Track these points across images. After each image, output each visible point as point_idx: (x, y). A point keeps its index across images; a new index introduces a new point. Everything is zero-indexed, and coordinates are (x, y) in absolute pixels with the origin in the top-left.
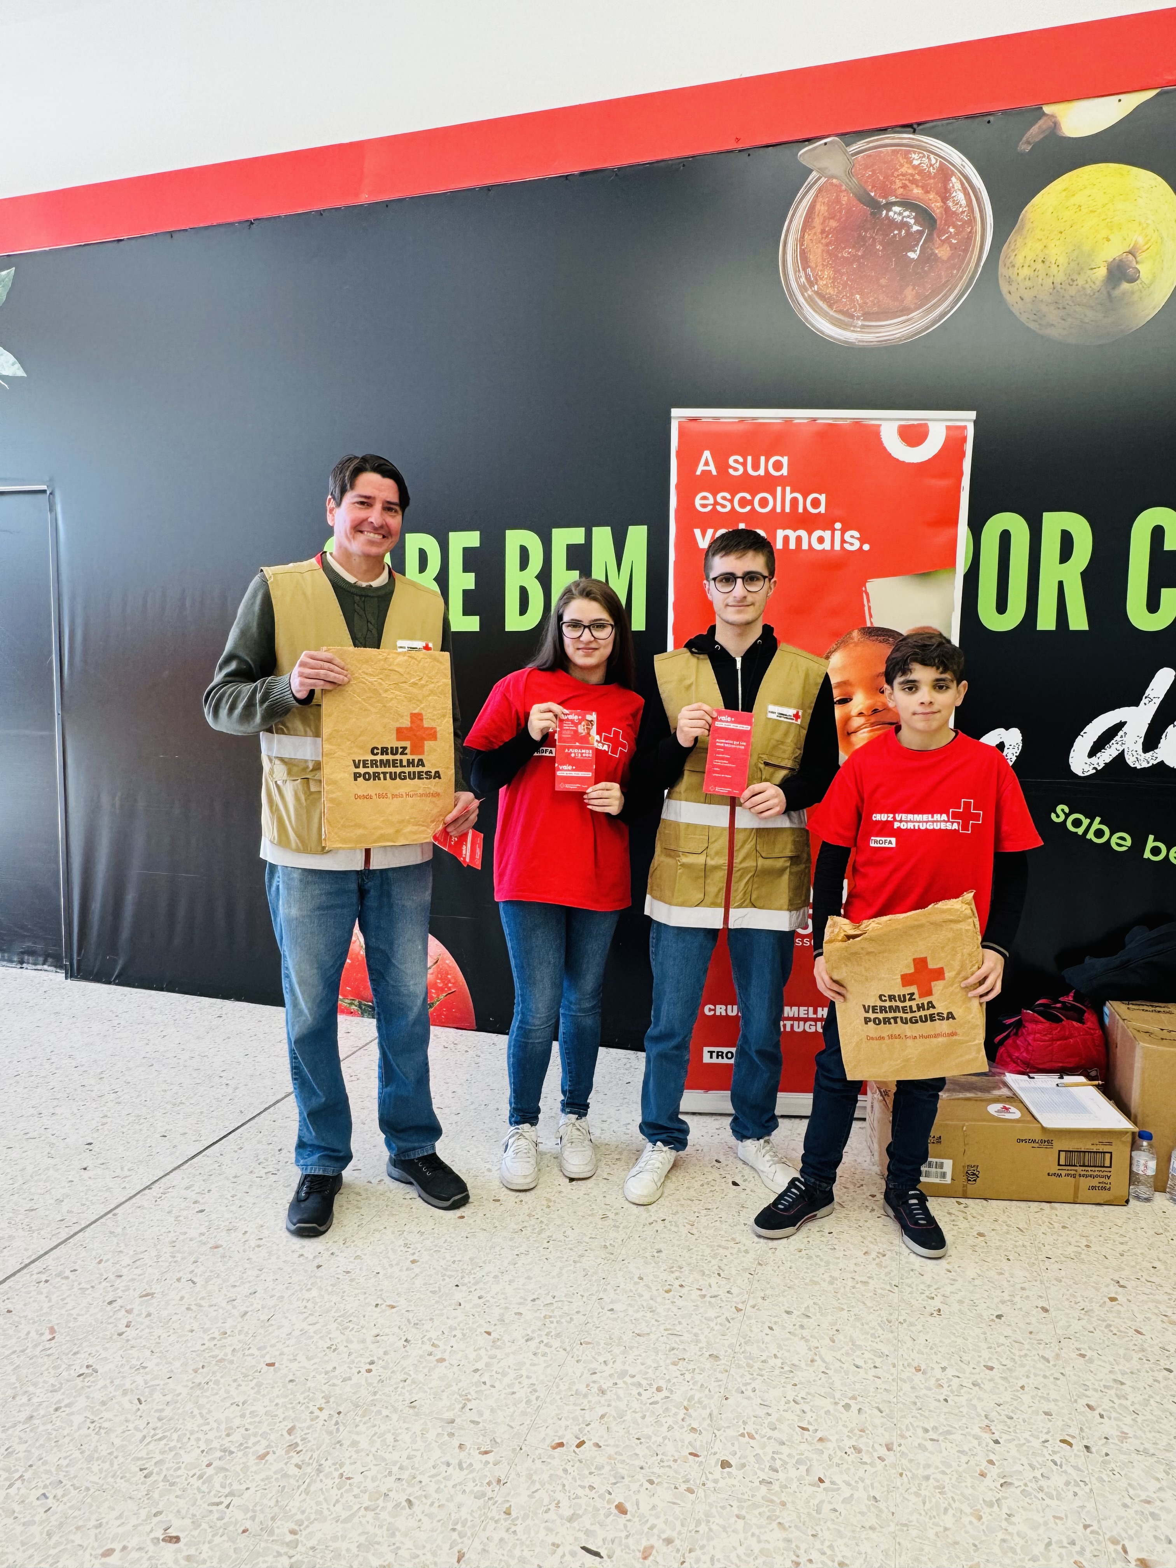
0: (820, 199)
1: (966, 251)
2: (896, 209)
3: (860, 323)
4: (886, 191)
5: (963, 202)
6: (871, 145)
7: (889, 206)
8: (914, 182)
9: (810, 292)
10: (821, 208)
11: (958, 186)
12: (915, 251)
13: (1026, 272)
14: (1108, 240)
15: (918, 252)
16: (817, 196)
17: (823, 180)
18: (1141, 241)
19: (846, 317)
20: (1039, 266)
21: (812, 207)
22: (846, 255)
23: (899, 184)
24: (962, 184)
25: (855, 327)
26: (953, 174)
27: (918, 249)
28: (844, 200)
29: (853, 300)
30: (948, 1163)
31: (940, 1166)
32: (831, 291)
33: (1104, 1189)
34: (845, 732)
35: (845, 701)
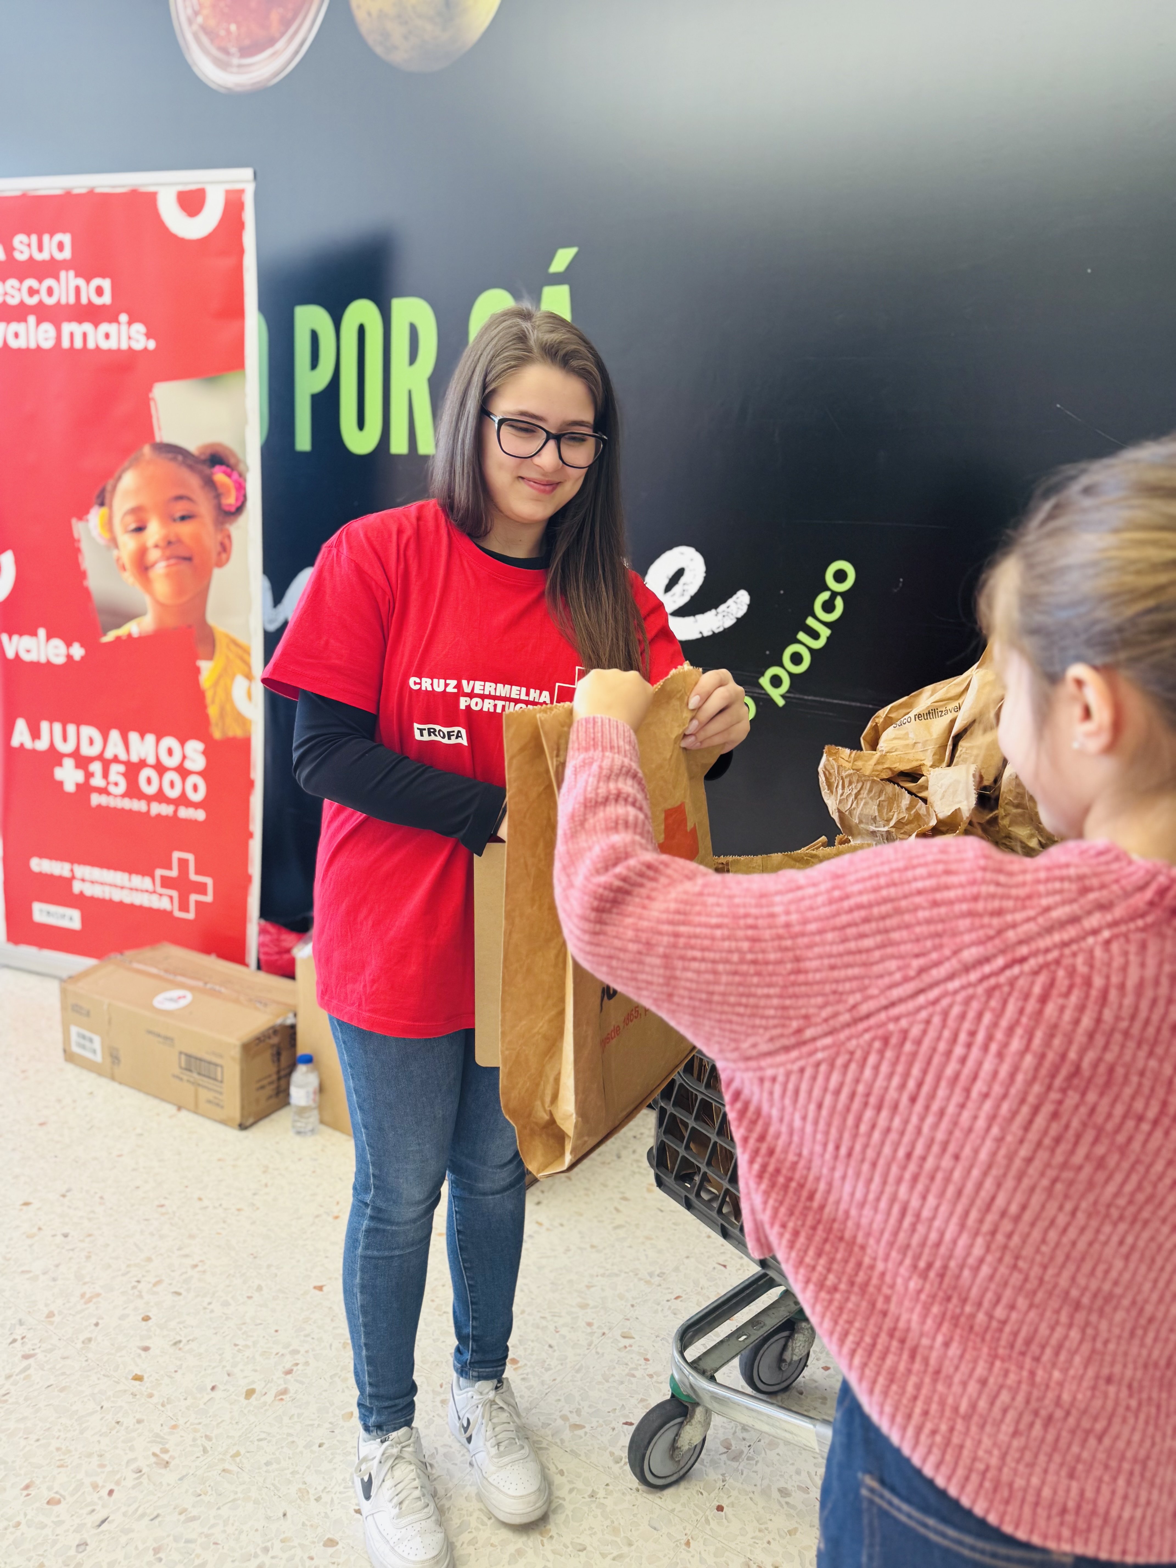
9: (196, 26)
19: (223, 57)
25: (232, 66)
29: (229, 32)
30: (97, 1039)
31: (91, 1040)
32: (212, 23)
33: (218, 1105)
34: (142, 566)
35: (140, 529)
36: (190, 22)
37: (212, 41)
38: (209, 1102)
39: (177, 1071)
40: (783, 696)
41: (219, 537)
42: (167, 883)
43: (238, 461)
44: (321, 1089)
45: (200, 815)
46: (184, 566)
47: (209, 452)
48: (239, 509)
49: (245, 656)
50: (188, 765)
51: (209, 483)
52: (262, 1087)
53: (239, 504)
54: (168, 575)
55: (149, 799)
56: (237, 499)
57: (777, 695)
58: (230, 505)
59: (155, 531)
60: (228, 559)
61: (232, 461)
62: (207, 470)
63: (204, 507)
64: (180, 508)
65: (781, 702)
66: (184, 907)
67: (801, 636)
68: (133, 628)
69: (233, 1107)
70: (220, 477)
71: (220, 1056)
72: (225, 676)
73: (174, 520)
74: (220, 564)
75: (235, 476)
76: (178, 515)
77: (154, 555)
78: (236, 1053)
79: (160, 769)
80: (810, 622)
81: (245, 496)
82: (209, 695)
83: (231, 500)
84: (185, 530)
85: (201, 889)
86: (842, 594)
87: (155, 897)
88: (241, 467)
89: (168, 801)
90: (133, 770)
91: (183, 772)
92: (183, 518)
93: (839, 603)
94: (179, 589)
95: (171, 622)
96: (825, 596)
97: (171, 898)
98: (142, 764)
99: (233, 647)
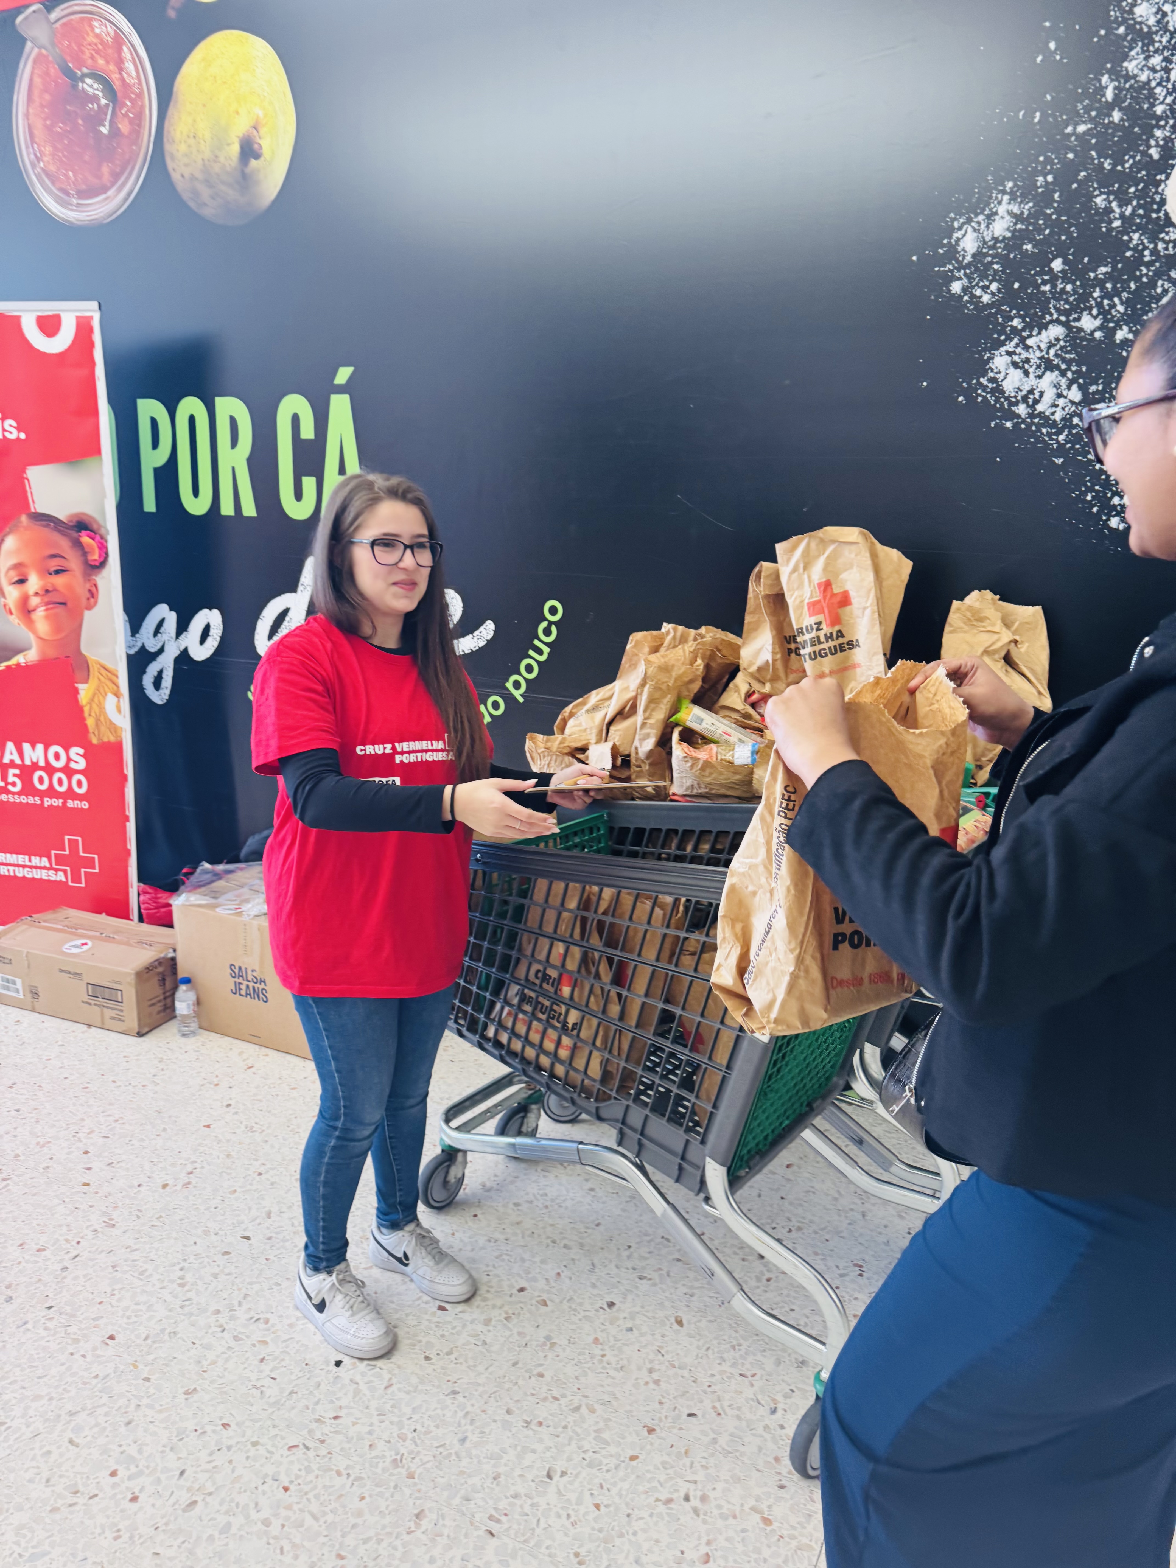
0: (36, 71)
1: (139, 125)
2: (88, 81)
3: (75, 201)
4: (81, 64)
5: (134, 74)
6: (66, 12)
7: (82, 79)
8: (98, 52)
9: (39, 170)
10: (37, 80)
11: (128, 57)
12: (104, 126)
13: (183, 148)
14: (237, 113)
15: (107, 127)
16: (33, 68)
17: (36, 50)
18: (261, 114)
19: (63, 197)
20: (192, 141)
21: (31, 80)
22: (59, 130)
23: (88, 54)
24: (131, 54)
25: (72, 205)
26: (124, 43)
27: (107, 123)
28: (52, 71)
29: (67, 177)
30: (19, 982)
31: (14, 983)
32: (52, 168)
33: (120, 1020)
34: (26, 610)
35: (22, 581)
36: (33, 166)
37: (53, 183)
38: (113, 1018)
39: (86, 998)
40: (522, 695)
41: (88, 586)
42: (60, 860)
43: (100, 526)
44: (198, 1002)
45: (85, 805)
46: (60, 610)
47: (75, 520)
48: (103, 564)
49: (114, 678)
50: (73, 765)
51: (77, 544)
52: (153, 1004)
53: (102, 559)
54: (47, 617)
55: (42, 794)
56: (100, 556)
57: (518, 694)
58: (95, 560)
59: (34, 583)
60: (96, 603)
61: (95, 527)
62: (75, 534)
63: (74, 563)
64: (54, 564)
65: (521, 700)
66: (76, 878)
67: (531, 653)
68: (20, 659)
69: (132, 1020)
70: (86, 540)
71: (120, 983)
72: (99, 693)
73: (50, 574)
74: (89, 608)
75: (98, 538)
76: (52, 569)
77: (34, 601)
78: (132, 979)
79: (50, 770)
80: (536, 642)
81: (107, 554)
82: (86, 709)
83: (95, 556)
84: (59, 581)
85: (90, 863)
86: (556, 623)
87: (51, 872)
88: (103, 531)
89: (58, 795)
90: (27, 772)
91: (69, 772)
92: (57, 572)
93: (554, 629)
94: (57, 627)
95: (52, 653)
96: (544, 624)
97: (65, 872)
98: (35, 766)
99: (103, 672)
